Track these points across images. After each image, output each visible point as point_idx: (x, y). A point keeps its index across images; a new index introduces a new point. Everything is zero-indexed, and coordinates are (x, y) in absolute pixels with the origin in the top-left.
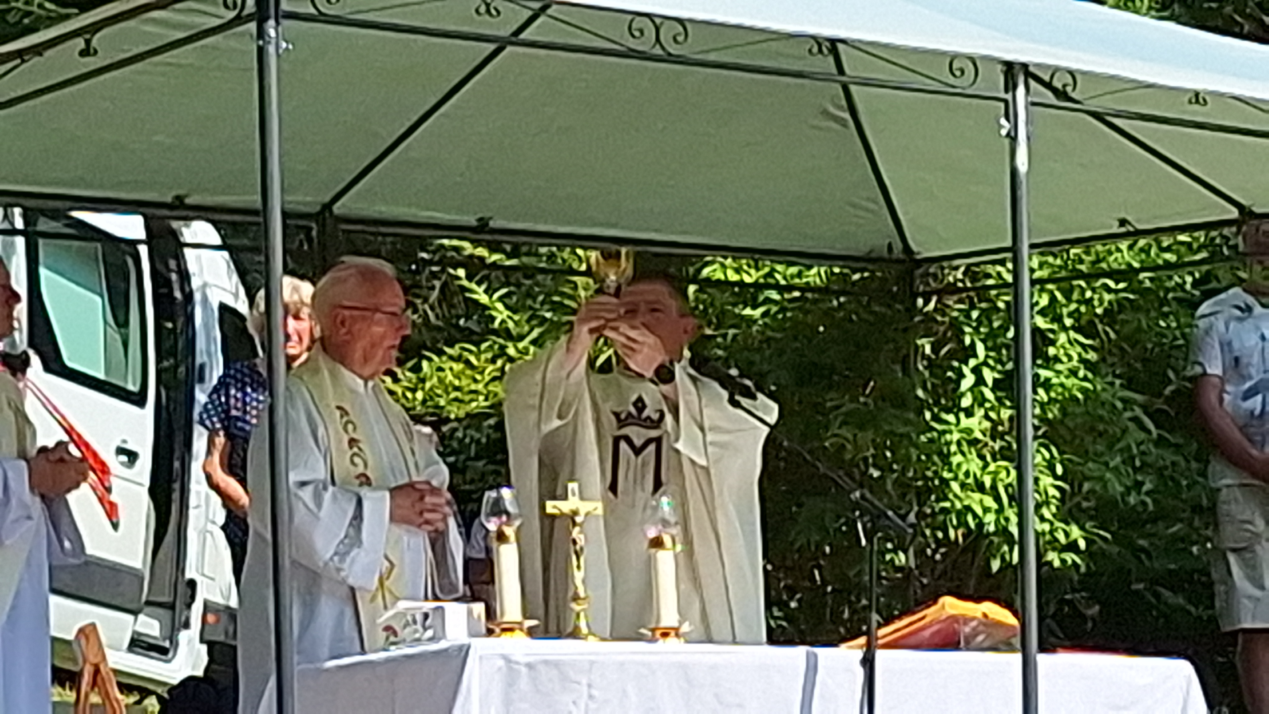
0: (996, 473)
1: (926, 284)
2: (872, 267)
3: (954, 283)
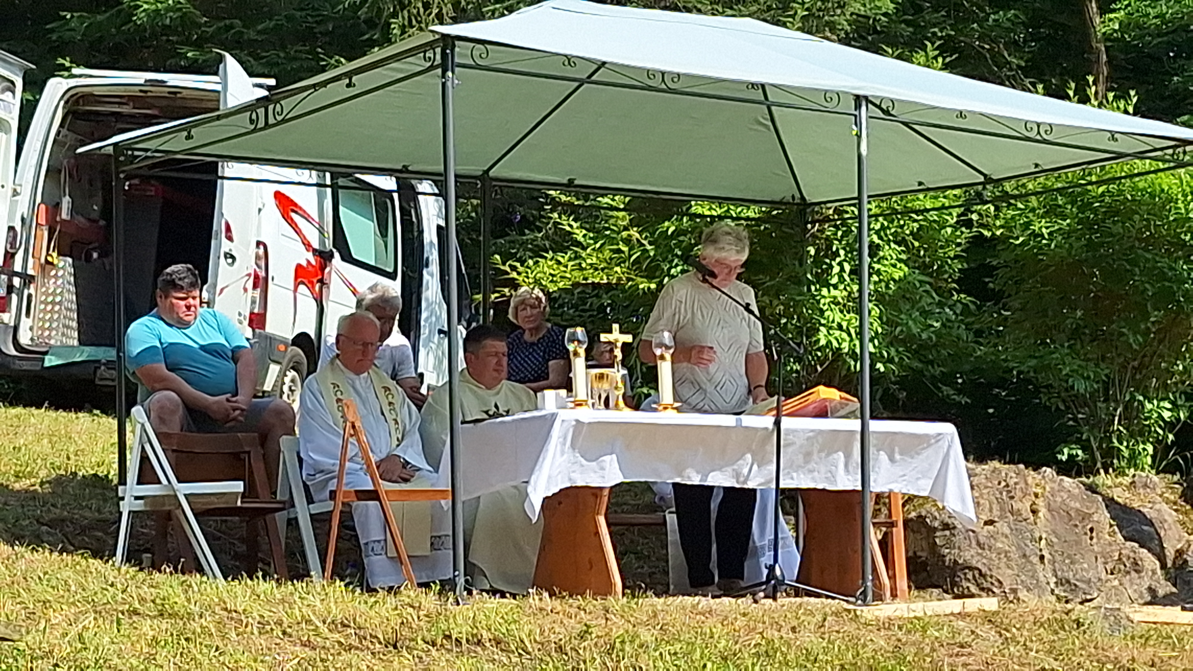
0: (849, 321)
1: (813, 217)
2: (784, 207)
3: (828, 216)
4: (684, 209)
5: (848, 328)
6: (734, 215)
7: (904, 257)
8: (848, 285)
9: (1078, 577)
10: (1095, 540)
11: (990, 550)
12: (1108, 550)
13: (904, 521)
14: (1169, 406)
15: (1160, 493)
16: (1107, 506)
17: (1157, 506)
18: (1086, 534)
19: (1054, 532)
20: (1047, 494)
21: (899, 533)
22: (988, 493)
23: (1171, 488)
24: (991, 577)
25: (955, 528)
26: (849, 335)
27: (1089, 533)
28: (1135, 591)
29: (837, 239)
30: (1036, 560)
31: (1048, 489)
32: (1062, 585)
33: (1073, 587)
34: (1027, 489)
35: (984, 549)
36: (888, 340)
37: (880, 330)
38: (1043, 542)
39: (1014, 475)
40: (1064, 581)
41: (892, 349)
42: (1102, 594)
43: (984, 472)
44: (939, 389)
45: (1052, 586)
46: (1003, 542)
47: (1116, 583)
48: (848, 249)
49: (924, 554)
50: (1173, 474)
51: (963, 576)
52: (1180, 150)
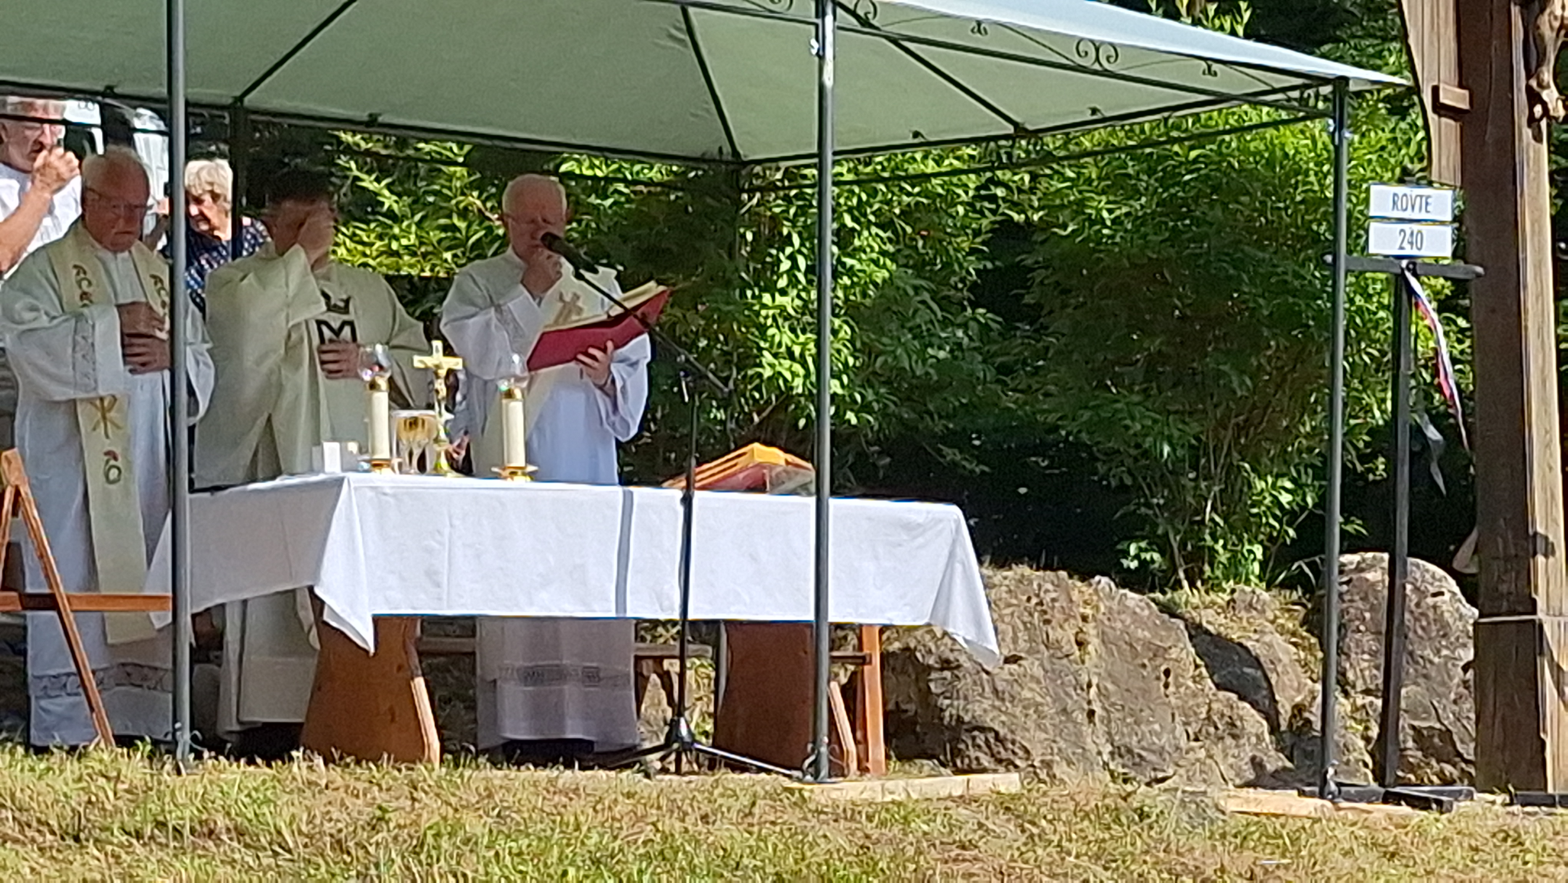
0: (804, 345)
1: (751, 183)
2: (706, 167)
3: (773, 183)
4: (551, 166)
5: (802, 355)
6: (629, 177)
7: (890, 248)
8: (804, 289)
9: (1144, 743)
10: (1172, 689)
11: (1011, 702)
12: (1191, 703)
13: (882, 655)
14: (1289, 485)
15: (1271, 617)
16: (1191, 637)
17: (1267, 638)
18: (1158, 678)
19: (1110, 675)
20: (1100, 616)
21: (873, 674)
22: (1012, 614)
23: (1289, 610)
24: (1013, 742)
25: (958, 667)
26: (804, 365)
27: (1163, 677)
28: (1231, 766)
29: (788, 220)
30: (1081, 717)
31: (1102, 609)
32: (1121, 756)
33: (1137, 760)
34: (1071, 609)
35: (1003, 700)
36: (863, 375)
37: (851, 361)
38: (1093, 690)
39: (1049, 586)
40: (1123, 750)
41: (870, 391)
42: (1182, 771)
43: (1007, 582)
44: (939, 451)
45: (1106, 757)
46: (1031, 690)
47: (1202, 754)
48: (805, 235)
49: (911, 707)
50: (1292, 588)
51: (970, 742)
52: (1311, 92)
